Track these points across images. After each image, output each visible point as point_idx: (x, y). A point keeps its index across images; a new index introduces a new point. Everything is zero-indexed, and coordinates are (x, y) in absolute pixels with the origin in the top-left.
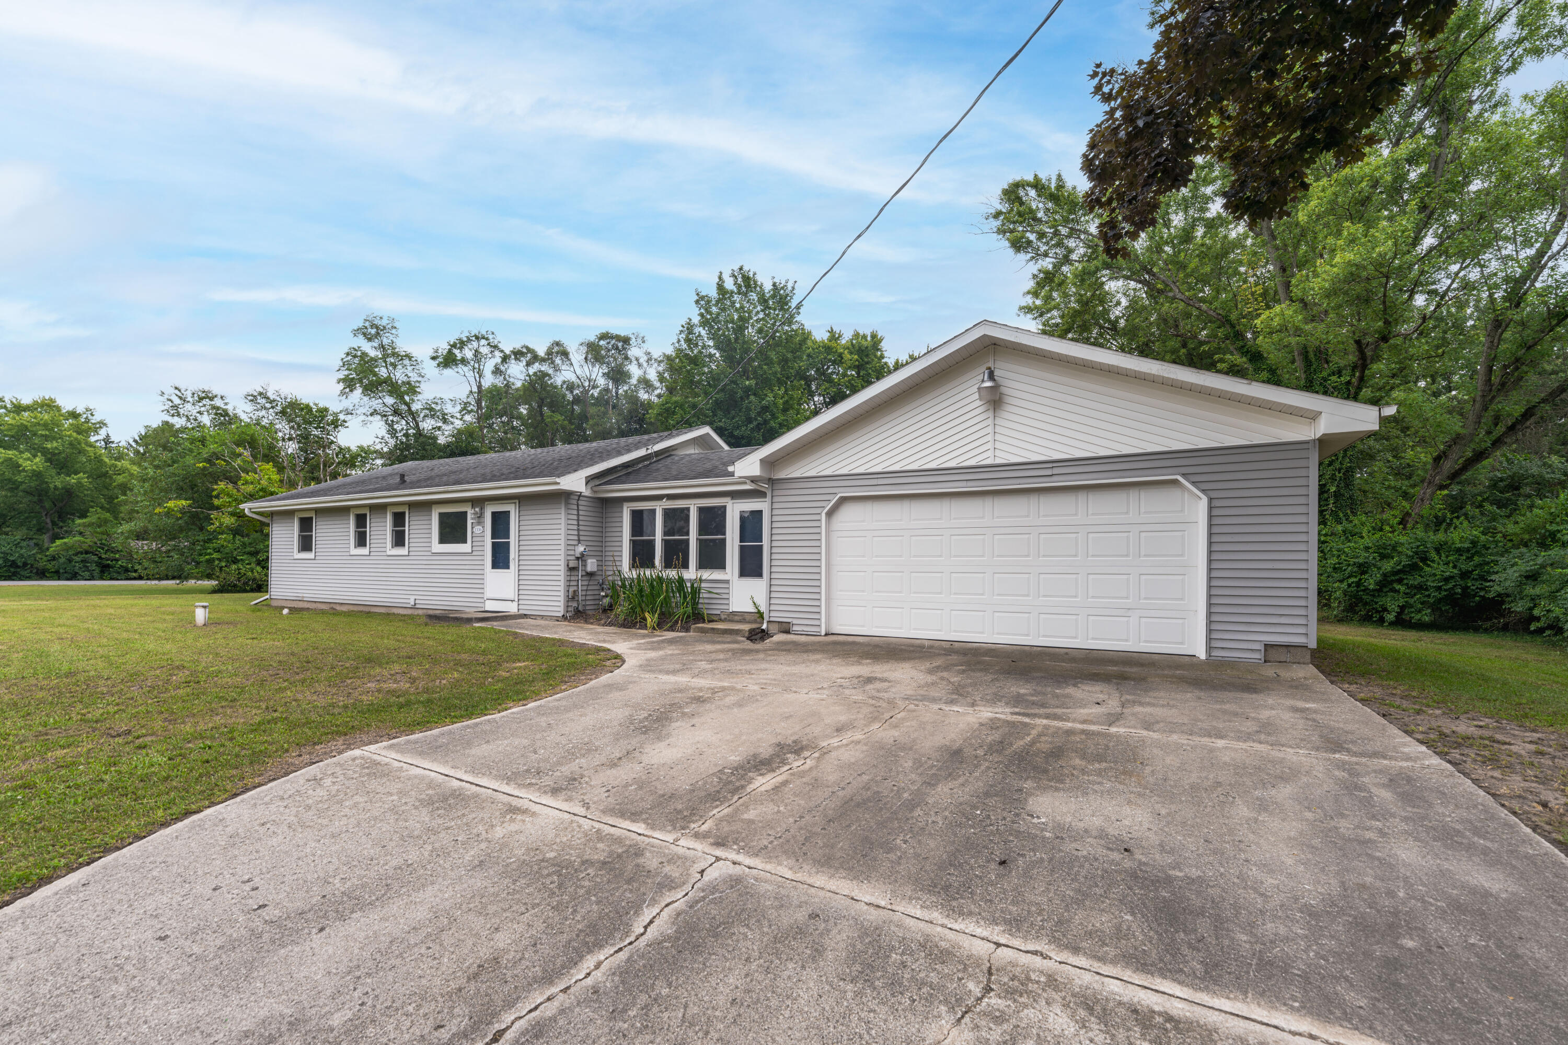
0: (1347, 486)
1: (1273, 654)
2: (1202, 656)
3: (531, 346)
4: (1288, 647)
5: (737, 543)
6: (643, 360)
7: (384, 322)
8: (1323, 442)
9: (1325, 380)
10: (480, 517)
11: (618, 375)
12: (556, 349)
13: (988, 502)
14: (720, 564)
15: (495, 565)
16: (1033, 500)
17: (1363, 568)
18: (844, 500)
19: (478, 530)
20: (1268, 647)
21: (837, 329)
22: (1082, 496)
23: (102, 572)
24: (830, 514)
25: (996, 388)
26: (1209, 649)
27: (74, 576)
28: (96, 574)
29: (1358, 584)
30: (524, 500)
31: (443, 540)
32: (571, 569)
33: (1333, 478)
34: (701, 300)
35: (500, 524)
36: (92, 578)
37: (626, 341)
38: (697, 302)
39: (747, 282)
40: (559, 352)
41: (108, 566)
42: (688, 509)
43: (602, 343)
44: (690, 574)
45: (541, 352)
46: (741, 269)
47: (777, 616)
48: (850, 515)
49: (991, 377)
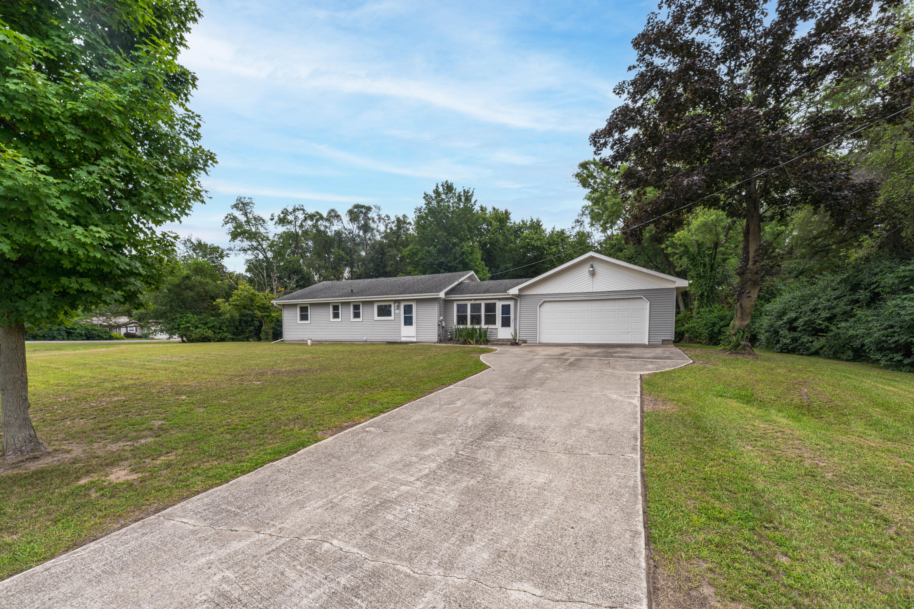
0: (712, 293)
1: (664, 342)
2: (647, 343)
3: (319, 212)
4: (668, 340)
5: (501, 315)
6: (376, 218)
7: (247, 201)
8: (677, 288)
9: (704, 252)
10: (398, 308)
11: (366, 228)
12: (333, 214)
13: (590, 303)
14: (494, 323)
15: (406, 324)
16: (603, 302)
17: (714, 324)
18: (544, 302)
19: (397, 311)
20: (663, 340)
21: (484, 206)
22: (617, 302)
23: (68, 336)
24: (540, 306)
25: (593, 271)
26: (649, 341)
27: (54, 338)
28: (65, 337)
29: (712, 330)
30: (418, 301)
31: (379, 315)
32: (439, 325)
33: (706, 290)
34: (426, 196)
35: (408, 310)
36: (64, 339)
37: (369, 209)
38: (424, 198)
39: (449, 188)
40: (334, 215)
41: (71, 333)
42: (480, 304)
43: (355, 210)
44: (484, 326)
45: (325, 215)
46: (447, 182)
47: (521, 338)
48: (546, 307)
49: (592, 267)
